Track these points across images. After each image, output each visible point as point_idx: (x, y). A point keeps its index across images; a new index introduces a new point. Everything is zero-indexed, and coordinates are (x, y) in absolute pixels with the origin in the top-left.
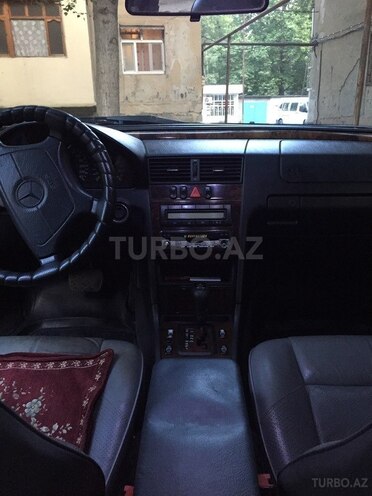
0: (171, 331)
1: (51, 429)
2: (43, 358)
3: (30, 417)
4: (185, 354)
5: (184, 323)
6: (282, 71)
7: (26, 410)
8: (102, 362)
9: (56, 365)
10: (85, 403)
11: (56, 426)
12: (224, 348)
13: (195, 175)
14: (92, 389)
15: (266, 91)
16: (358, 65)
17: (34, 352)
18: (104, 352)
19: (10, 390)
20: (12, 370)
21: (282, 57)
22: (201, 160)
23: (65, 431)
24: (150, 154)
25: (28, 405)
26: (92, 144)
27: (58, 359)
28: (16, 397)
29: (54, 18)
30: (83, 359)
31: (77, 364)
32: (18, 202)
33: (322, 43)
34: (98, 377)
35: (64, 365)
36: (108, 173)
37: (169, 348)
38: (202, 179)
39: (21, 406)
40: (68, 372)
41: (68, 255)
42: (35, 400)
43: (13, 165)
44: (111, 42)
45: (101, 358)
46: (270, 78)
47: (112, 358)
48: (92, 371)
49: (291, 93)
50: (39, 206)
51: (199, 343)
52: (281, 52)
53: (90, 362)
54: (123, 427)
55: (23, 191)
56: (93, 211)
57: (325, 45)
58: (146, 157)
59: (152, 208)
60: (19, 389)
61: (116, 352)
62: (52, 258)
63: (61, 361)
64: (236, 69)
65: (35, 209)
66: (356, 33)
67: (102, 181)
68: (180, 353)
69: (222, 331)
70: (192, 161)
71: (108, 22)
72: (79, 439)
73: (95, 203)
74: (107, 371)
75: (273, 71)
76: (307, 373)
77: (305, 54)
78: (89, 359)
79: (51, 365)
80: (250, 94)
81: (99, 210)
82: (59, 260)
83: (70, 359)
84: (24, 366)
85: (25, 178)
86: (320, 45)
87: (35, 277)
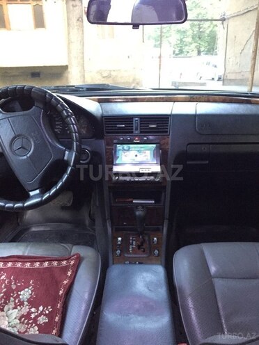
0: (120, 239)
1: (38, 310)
2: (32, 259)
3: (23, 301)
4: (129, 256)
5: (129, 232)
6: (200, 38)
7: (21, 297)
8: (72, 262)
9: (41, 265)
10: (61, 292)
11: (41, 308)
12: (156, 252)
13: (137, 129)
14: (65, 282)
15: (188, 52)
16: (254, 35)
17: (26, 255)
18: (73, 256)
19: (10, 282)
20: (11, 268)
21: (200, 28)
22: (141, 118)
23: (47, 312)
24: (105, 114)
25: (22, 293)
26: (64, 112)
27: (42, 260)
28: (14, 287)
29: (38, 3)
30: (59, 260)
31: (55, 263)
32: (13, 152)
33: (228, 19)
34: (69, 274)
35: (46, 264)
36: (75, 133)
37: (118, 252)
38: (141, 132)
39: (17, 293)
40: (50, 269)
41: (49, 189)
42: (27, 289)
43: (10, 126)
44: (78, 20)
45: (72, 260)
46: (191, 44)
47: (79, 260)
48: (65, 269)
49: (206, 54)
50: (28, 155)
51: (139, 247)
52: (199, 25)
53: (64, 263)
54: (87, 310)
55: (17, 145)
56: (65, 158)
57: (230, 20)
58: (102, 117)
59: (106, 152)
60: (15, 282)
61: (82, 255)
62: (37, 191)
63: (44, 261)
64: (167, 37)
65: (25, 157)
66: (252, 12)
67: (71, 138)
68: (126, 255)
69: (155, 239)
70: (134, 119)
71: (76, 6)
72: (57, 318)
73: (67, 152)
74: (76, 269)
75: (193, 38)
76: (213, 269)
77: (216, 26)
78: (63, 260)
79: (37, 265)
80: (177, 55)
81: (70, 157)
82: (42, 193)
83: (50, 260)
84: (19, 265)
85: (18, 136)
86: (227, 20)
87: (25, 205)
